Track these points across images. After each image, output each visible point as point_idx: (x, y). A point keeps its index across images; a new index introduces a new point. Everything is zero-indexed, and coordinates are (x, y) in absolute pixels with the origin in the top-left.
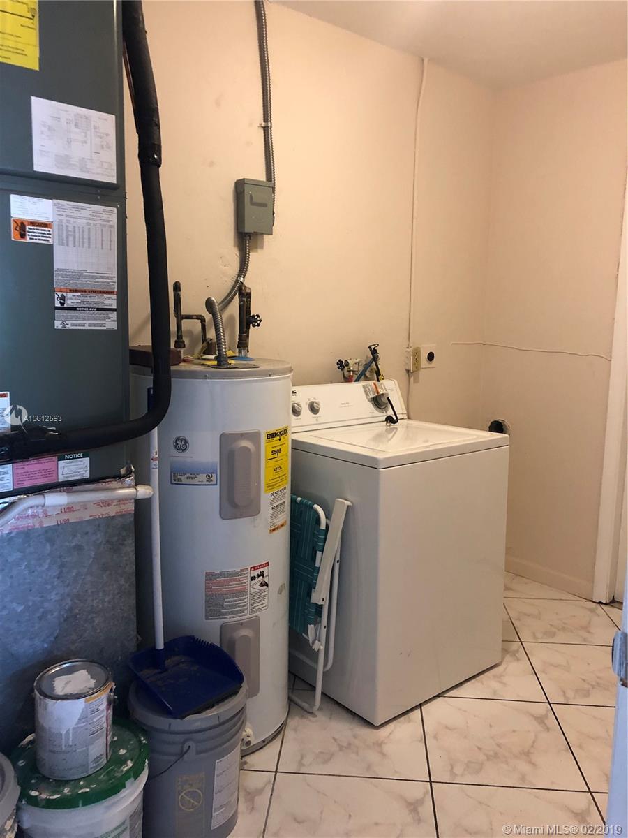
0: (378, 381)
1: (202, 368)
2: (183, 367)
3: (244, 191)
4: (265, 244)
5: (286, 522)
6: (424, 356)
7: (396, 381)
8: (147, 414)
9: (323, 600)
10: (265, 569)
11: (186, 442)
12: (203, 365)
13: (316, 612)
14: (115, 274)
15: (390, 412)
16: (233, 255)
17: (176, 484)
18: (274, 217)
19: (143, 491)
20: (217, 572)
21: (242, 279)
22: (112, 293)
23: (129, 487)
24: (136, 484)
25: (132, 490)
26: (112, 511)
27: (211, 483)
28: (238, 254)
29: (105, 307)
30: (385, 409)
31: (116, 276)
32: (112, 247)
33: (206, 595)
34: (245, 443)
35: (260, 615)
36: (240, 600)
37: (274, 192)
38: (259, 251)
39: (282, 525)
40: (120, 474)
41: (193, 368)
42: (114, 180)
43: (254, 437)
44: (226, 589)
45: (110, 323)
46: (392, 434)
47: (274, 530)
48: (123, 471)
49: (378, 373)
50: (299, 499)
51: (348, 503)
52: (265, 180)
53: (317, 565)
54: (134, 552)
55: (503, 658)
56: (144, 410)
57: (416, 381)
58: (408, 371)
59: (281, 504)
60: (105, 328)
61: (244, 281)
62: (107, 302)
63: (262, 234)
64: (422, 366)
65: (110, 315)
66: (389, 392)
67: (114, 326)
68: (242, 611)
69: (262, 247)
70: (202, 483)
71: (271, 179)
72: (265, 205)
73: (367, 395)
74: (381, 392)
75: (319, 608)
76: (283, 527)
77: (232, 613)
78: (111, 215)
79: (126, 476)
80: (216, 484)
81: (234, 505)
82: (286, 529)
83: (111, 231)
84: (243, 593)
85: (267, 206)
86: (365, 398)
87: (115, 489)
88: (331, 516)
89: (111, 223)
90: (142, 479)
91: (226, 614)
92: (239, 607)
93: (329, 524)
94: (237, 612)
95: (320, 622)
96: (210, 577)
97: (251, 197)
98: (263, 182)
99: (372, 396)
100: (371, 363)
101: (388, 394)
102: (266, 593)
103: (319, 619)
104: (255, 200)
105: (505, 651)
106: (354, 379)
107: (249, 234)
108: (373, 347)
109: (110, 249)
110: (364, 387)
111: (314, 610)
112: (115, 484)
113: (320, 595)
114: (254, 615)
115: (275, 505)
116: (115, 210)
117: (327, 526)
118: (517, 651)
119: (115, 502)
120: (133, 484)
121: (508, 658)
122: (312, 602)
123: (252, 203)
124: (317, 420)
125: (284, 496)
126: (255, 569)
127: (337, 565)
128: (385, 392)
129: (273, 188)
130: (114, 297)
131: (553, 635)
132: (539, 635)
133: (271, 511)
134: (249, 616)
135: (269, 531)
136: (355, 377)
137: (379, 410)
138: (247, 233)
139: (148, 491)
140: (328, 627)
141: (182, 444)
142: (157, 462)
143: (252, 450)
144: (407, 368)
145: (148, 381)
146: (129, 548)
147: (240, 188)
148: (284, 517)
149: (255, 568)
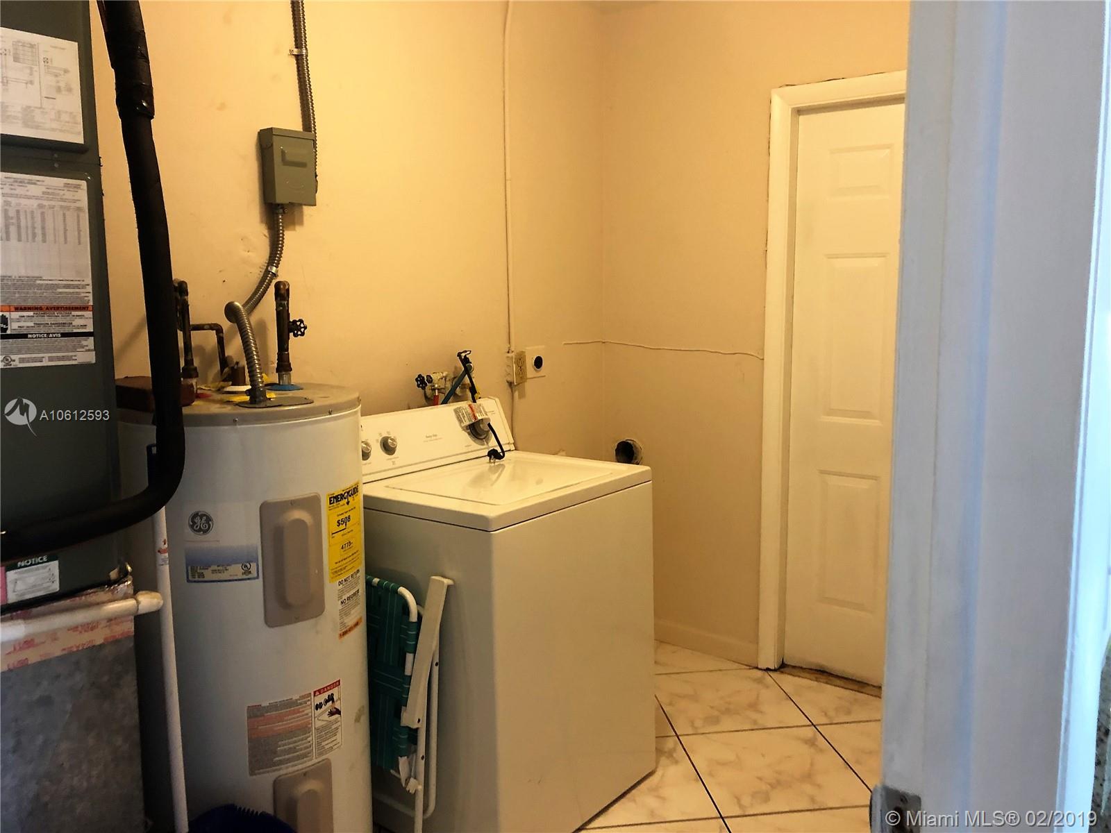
0: (474, 401)
1: (228, 409)
2: (198, 407)
3: (272, 145)
4: (306, 218)
5: (361, 618)
6: (530, 362)
7: (497, 399)
8: (149, 487)
9: (419, 720)
10: (335, 691)
11: (209, 519)
12: (229, 402)
13: (408, 738)
14: (89, 280)
15: (493, 443)
16: (259, 235)
17: (195, 582)
18: (317, 181)
19: (147, 601)
20: (265, 704)
21: (274, 270)
22: (84, 308)
23: (125, 597)
24: (136, 592)
25: (130, 603)
26: (98, 637)
27: (250, 576)
28: (267, 234)
29: (75, 331)
30: (487, 439)
31: (90, 282)
32: (82, 240)
33: (250, 740)
34: (298, 514)
35: (330, 758)
36: (302, 740)
37: (315, 147)
38: (298, 228)
39: (357, 624)
40: (110, 580)
41: (215, 409)
42: (79, 139)
43: (311, 504)
44: (279, 727)
45: (85, 354)
46: (497, 474)
47: (345, 633)
48: (113, 575)
49: (473, 390)
50: (376, 580)
51: (447, 582)
52: (302, 130)
53: (408, 672)
54: (136, 695)
55: (657, 762)
56: (143, 482)
57: (522, 396)
58: (510, 384)
59: (354, 594)
60: (74, 362)
61: (277, 271)
62: (77, 322)
63: (301, 205)
64: (529, 376)
65: (84, 343)
66: (490, 416)
67: (91, 358)
68: (305, 756)
69: (301, 223)
70: (236, 578)
71: (310, 128)
72: (303, 165)
73: (460, 421)
74: (479, 418)
75: (413, 734)
76: (358, 627)
77: (289, 761)
78: (79, 192)
79: (119, 581)
80: (258, 577)
81: (284, 604)
82: (362, 629)
83: (78, 217)
84: (305, 729)
85: (307, 166)
86: (459, 427)
87: (104, 603)
88: (424, 603)
89: (78, 204)
90: (146, 582)
91: (281, 762)
92: (301, 749)
93: (422, 612)
94: (298, 758)
95: (416, 751)
96: (256, 712)
97: (283, 152)
98: (299, 132)
99: (467, 423)
100: (463, 376)
101: (489, 419)
102: (339, 723)
103: (413, 747)
104: (288, 158)
105: (660, 752)
106: (441, 401)
107: (282, 206)
108: (463, 355)
109: (79, 243)
110: (456, 411)
111: (406, 737)
112: (101, 595)
113: (414, 714)
114: (324, 757)
115: (345, 597)
116: (84, 184)
117: (420, 617)
118: (674, 749)
119: (104, 623)
120: (131, 591)
121: (664, 760)
122: (402, 724)
123: (285, 162)
124: (394, 463)
125: (357, 584)
126: (320, 694)
127: (436, 669)
128: (485, 417)
129: (314, 141)
130: (89, 314)
131: (716, 721)
132: (698, 723)
133: (340, 607)
134: (315, 761)
135: (337, 636)
136: (442, 397)
137: (477, 441)
138: (278, 205)
139: (155, 601)
140: (427, 757)
141: (201, 523)
142: (167, 555)
143: (309, 524)
144: (509, 379)
145: (148, 434)
146: (128, 690)
147: (266, 141)
148: (358, 612)
149: (320, 691)
